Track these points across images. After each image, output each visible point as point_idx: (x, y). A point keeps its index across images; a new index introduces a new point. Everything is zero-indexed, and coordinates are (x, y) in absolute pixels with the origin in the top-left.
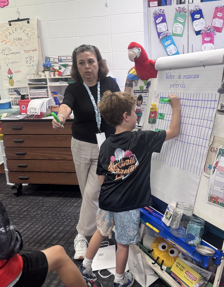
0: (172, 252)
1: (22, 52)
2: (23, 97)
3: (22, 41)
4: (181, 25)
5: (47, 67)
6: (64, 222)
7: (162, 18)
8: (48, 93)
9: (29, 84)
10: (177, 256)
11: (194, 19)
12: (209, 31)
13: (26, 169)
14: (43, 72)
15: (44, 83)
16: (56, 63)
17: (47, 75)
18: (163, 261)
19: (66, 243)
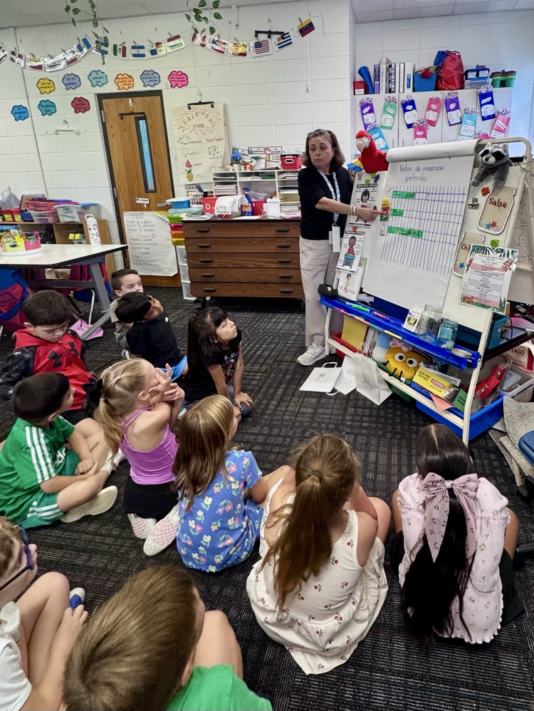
0: (411, 362)
1: (204, 141)
2: (206, 194)
3: (205, 129)
4: (391, 117)
5: (236, 160)
6: (266, 339)
7: (369, 107)
8: (237, 190)
9: (215, 179)
10: (418, 367)
11: (405, 111)
12: (422, 125)
13: (212, 280)
14: (232, 165)
15: (233, 178)
16: (245, 155)
17: (236, 168)
18: (402, 372)
19: (275, 361)
